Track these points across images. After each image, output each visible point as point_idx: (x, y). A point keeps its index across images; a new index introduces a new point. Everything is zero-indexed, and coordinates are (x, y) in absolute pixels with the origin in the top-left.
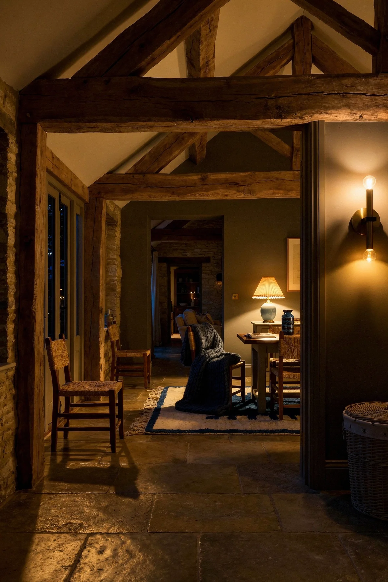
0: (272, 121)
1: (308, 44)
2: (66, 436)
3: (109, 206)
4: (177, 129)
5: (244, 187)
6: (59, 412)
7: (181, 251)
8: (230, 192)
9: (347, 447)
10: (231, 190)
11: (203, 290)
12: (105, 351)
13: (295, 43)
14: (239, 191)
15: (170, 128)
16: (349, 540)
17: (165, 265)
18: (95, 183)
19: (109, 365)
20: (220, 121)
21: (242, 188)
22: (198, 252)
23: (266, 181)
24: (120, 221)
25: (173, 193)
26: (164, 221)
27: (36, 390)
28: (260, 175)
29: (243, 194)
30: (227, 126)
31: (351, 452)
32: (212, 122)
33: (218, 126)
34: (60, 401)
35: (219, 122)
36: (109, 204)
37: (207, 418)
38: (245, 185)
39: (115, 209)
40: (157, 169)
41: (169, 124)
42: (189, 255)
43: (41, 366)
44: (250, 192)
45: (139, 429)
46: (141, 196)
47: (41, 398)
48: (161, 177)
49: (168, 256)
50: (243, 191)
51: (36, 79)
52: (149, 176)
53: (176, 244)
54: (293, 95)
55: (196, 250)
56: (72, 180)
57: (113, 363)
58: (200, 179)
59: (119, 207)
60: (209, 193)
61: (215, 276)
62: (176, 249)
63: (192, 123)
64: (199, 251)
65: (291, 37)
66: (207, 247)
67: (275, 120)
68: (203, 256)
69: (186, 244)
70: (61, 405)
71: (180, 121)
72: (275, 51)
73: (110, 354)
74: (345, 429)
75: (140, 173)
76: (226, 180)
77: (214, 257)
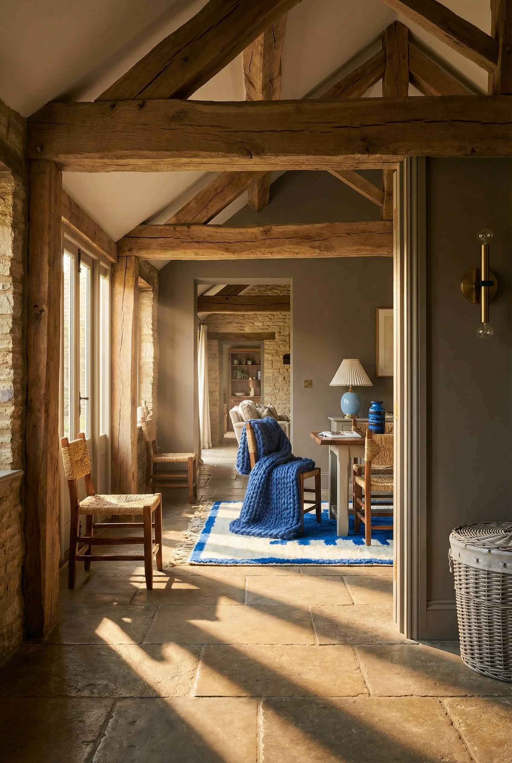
0: (357, 157)
1: (404, 57)
2: (87, 567)
3: (143, 267)
4: (232, 168)
5: (318, 242)
6: (78, 535)
7: (237, 325)
8: (301, 249)
9: (455, 582)
10: (303, 246)
11: (266, 375)
12: (138, 455)
13: (387, 57)
14: (313, 247)
15: (223, 166)
16: (458, 707)
17: (215, 343)
18: (124, 237)
19: (143, 472)
20: (288, 158)
21: (317, 243)
22: (258, 326)
23: (348, 234)
24: (158, 286)
25: (227, 250)
26: (214, 286)
27: (49, 506)
28: (341, 227)
29: (317, 251)
30: (297, 163)
31: (460, 589)
32: (278, 158)
33: (284, 163)
34: (80, 521)
35: (286, 159)
36: (143, 264)
37: (272, 543)
38: (321, 239)
39: (150, 270)
40: (206, 219)
41: (222, 160)
42: (247, 330)
43: (55, 474)
44: (328, 249)
45: (181, 558)
46: (185, 253)
47: (55, 517)
48: (210, 229)
49: (220, 332)
50: (319, 248)
51: (49, 103)
52: (194, 228)
53: (230, 315)
54: (384, 124)
55: (256, 324)
56: (95, 233)
57: (148, 470)
58: (263, 232)
59: (156, 269)
60: (274, 249)
61: (282, 357)
62: (230, 323)
63: (251, 160)
64: (261, 324)
65: (381, 48)
66: (271, 319)
67: (360, 155)
68: (266, 331)
69: (243, 316)
70: (81, 526)
71: (236, 157)
72: (361, 67)
73: (145, 459)
74: (451, 557)
75: (184, 224)
76: (296, 232)
77: (280, 333)
